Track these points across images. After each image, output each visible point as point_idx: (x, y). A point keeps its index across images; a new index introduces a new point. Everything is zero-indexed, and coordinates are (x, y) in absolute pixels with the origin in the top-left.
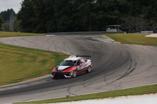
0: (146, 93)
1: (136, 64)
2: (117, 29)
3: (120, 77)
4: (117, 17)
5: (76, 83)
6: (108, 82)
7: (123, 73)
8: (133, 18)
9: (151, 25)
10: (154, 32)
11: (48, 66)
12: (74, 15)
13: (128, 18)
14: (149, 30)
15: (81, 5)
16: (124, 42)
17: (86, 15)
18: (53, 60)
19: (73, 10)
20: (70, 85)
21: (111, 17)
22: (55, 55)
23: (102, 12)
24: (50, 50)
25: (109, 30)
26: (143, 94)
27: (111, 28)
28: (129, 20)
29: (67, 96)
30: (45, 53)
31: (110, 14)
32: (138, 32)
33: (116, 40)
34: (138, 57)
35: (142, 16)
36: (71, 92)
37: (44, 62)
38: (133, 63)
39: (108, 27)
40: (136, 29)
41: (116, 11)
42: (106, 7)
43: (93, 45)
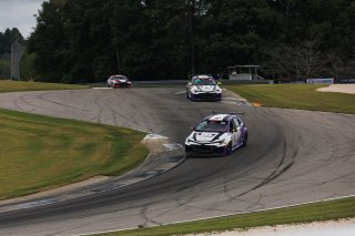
0: (319, 220)
1: (295, 154)
2: (253, 73)
3: (260, 182)
4: (253, 46)
5: (161, 198)
6: (233, 193)
7: (266, 174)
8: (290, 49)
9: (329, 65)
10: (337, 81)
11: (97, 157)
12: (156, 41)
13: (278, 49)
14: (324, 75)
15: (172, 20)
16: (267, 103)
17: (183, 41)
18: (109, 145)
19: (154, 31)
20: (147, 201)
21: (241, 47)
22: (113, 134)
23: (219, 35)
24: (103, 122)
25: (234, 76)
26: (311, 221)
27: (238, 73)
28: (281, 53)
29: (140, 226)
30: (91, 129)
31: (238, 41)
32: (300, 80)
33: (251, 98)
34: (300, 138)
35: (309, 44)
36: (149, 216)
37: (88, 148)
38: (289, 152)
39: (232, 70)
40: (295, 73)
41: (251, 34)
42: (228, 24)
43: (198, 109)
